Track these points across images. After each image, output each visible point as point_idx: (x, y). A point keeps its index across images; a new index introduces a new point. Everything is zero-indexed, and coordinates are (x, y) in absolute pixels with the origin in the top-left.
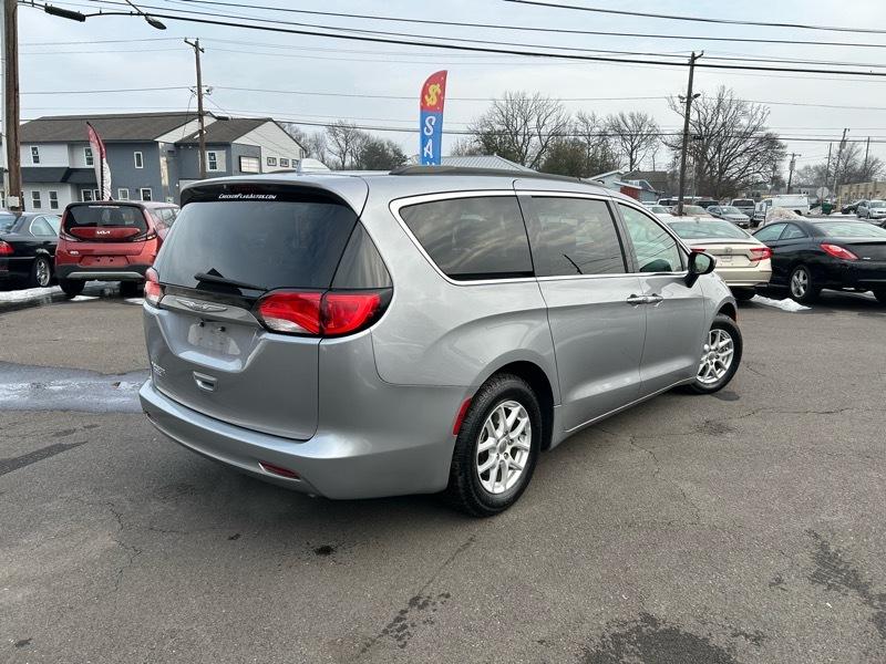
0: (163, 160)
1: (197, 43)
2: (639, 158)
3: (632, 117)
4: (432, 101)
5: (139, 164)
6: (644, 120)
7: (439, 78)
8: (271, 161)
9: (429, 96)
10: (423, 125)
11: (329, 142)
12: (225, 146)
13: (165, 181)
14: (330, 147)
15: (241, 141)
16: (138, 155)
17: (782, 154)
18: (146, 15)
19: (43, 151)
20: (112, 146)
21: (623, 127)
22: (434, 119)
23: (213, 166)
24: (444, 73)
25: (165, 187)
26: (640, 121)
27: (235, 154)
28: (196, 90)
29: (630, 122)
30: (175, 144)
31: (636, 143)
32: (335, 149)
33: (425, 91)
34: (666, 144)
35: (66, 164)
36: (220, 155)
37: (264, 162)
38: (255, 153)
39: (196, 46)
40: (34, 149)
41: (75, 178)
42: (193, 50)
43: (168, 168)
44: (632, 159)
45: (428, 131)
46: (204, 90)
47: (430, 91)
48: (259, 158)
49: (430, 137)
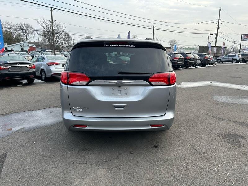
2: (29, 38)
3: (25, 25)
6: (29, 26)
17: (71, 39)
21: (22, 28)
26: (28, 27)
29: (24, 26)
31: (27, 33)
34: (38, 34)
44: (27, 38)
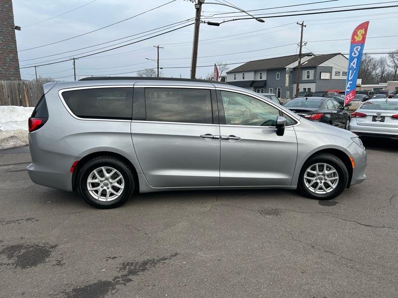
0: (287, 75)
1: (303, 23)
4: (358, 38)
5: (278, 78)
7: (364, 26)
8: (337, 73)
9: (357, 36)
10: (352, 51)
11: (388, 61)
12: (314, 67)
13: (287, 85)
14: (389, 64)
15: (321, 65)
16: (278, 74)
18: (256, 18)
19: (246, 75)
20: (269, 71)
22: (359, 47)
23: (308, 77)
24: (367, 23)
25: (287, 87)
27: (318, 70)
28: (299, 44)
30: (293, 68)
32: (392, 64)
33: (355, 33)
35: (252, 79)
36: (312, 72)
37: (333, 73)
38: (329, 70)
39: (302, 25)
40: (243, 74)
41: (255, 85)
42: (300, 26)
43: (289, 79)
45: (355, 54)
46: (303, 44)
47: (358, 33)
48: (331, 72)
49: (356, 57)
